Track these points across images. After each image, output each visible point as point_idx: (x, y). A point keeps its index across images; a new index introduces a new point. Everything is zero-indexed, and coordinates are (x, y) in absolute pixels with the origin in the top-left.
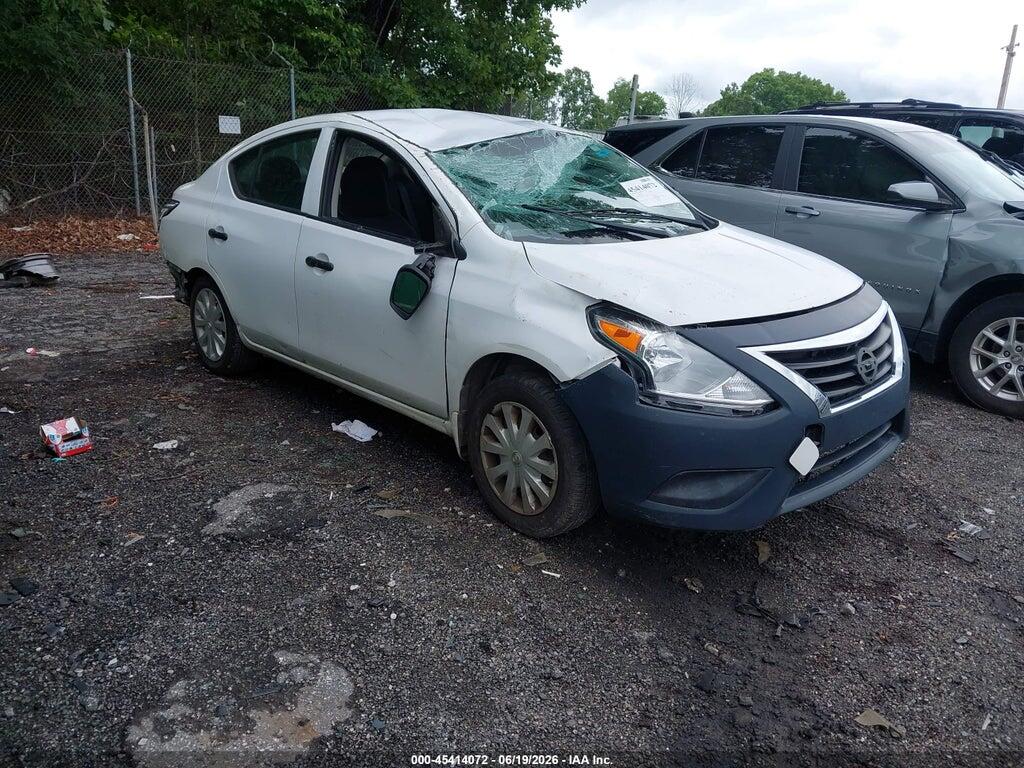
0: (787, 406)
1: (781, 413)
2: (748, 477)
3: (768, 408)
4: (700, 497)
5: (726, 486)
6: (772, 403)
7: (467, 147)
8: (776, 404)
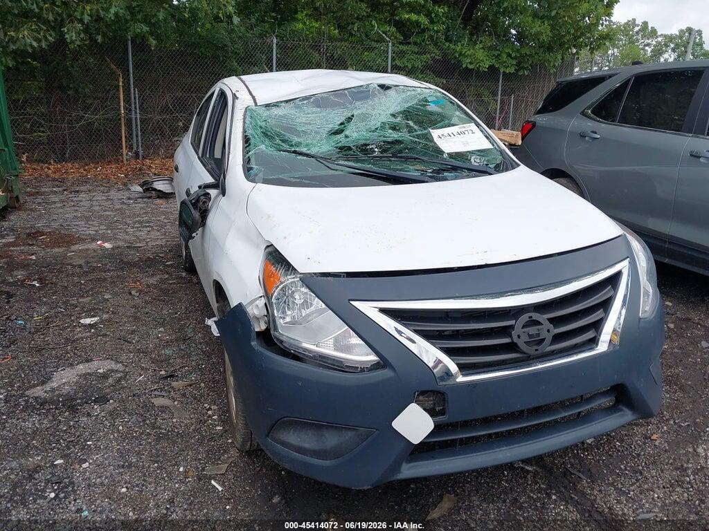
0: (392, 368)
1: (385, 373)
2: (350, 434)
3: (376, 367)
4: (307, 445)
5: (331, 440)
6: (378, 363)
7: (287, 101)
8: (382, 364)
